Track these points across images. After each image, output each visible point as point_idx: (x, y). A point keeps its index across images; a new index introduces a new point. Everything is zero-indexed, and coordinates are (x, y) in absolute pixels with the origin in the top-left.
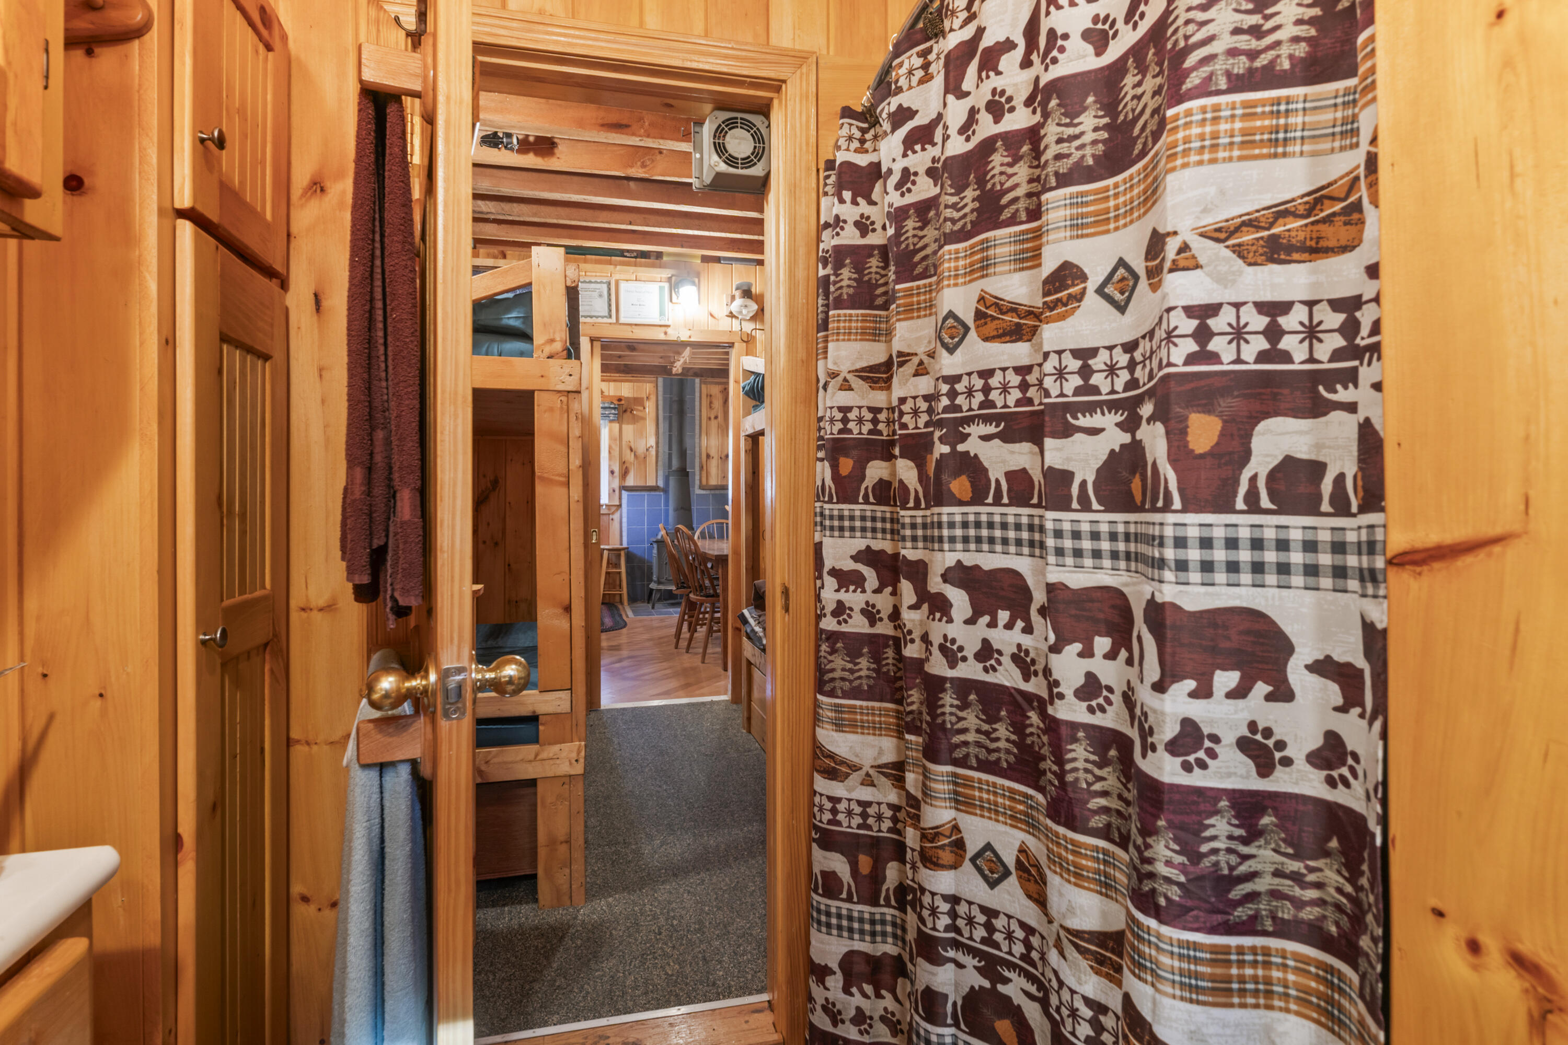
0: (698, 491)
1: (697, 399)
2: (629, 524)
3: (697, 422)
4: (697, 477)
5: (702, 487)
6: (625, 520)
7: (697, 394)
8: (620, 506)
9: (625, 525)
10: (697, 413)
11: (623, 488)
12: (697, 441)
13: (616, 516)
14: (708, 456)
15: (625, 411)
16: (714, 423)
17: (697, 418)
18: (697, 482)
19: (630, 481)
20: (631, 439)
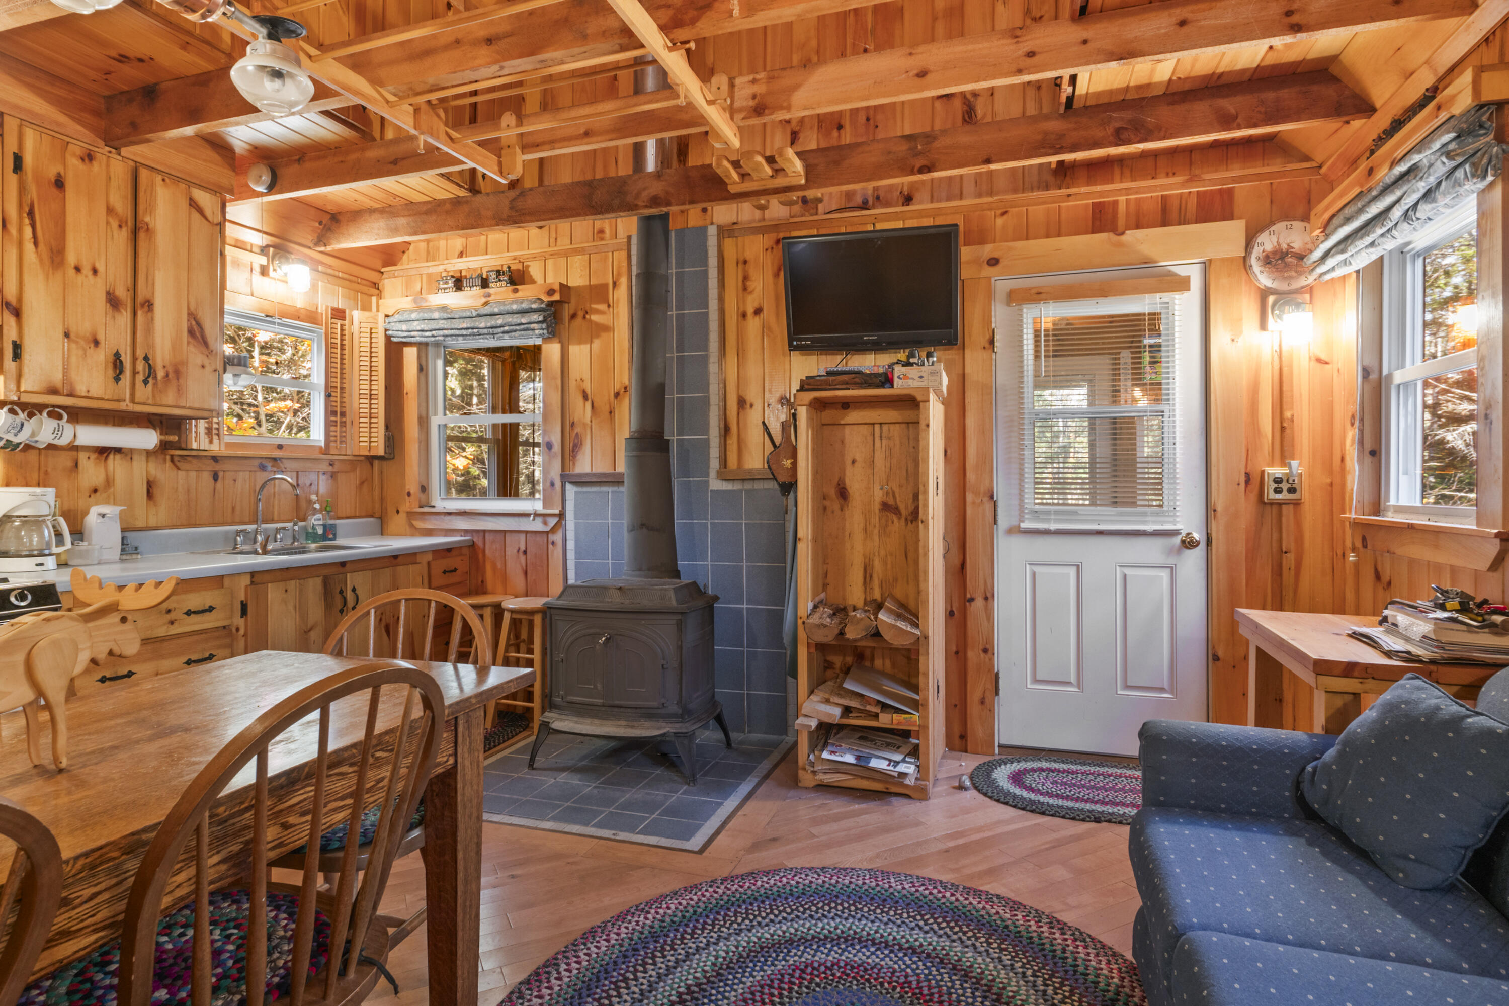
0: (715, 485)
1: (713, 273)
2: (578, 555)
3: (714, 326)
4: (714, 452)
5: (723, 475)
6: (571, 545)
7: (713, 261)
8: (562, 515)
9: (571, 555)
10: (713, 304)
11: (566, 478)
12: (713, 368)
13: (557, 537)
14: (742, 403)
15: (573, 316)
16: (753, 325)
17: (714, 316)
18: (714, 464)
19: (584, 465)
20: (586, 377)
